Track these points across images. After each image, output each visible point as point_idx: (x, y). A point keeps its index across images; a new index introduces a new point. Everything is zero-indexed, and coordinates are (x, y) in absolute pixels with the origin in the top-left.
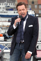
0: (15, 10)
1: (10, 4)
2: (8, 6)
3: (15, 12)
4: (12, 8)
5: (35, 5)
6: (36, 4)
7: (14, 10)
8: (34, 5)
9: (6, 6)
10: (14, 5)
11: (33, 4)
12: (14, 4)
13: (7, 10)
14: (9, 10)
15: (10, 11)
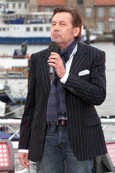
0: (29, 21)
1: (14, 6)
2: (10, 12)
3: (28, 30)
4: (21, 16)
5: (87, 7)
6: (88, 5)
7: (27, 23)
8: (84, 9)
9: (4, 12)
10: (26, 7)
11: (81, 5)
12: (28, 6)
13: (6, 22)
14: (12, 22)
15: (16, 26)
